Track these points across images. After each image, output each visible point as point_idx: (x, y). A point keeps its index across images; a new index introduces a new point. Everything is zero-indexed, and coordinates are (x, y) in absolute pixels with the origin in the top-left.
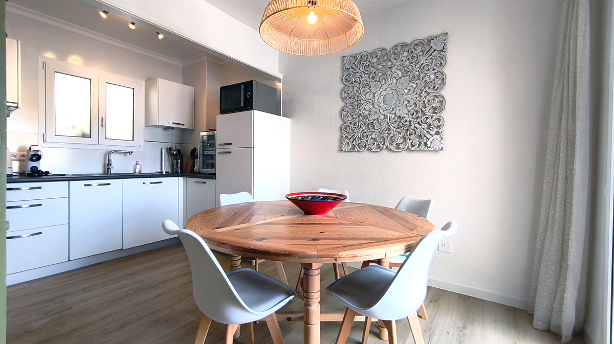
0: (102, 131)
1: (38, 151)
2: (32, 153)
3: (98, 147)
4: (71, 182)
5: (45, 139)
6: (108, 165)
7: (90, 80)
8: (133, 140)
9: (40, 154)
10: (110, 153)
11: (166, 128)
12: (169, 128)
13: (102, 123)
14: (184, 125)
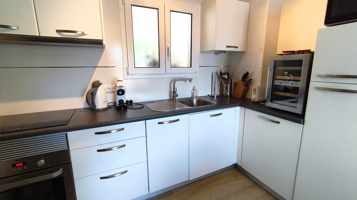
0: (168, 61)
1: (122, 86)
2: (118, 89)
3: (166, 76)
4: (147, 121)
5: (128, 72)
6: (174, 93)
7: (158, 9)
8: (191, 67)
9: (123, 89)
10: (174, 81)
11: (217, 53)
12: (221, 52)
13: (168, 52)
14: (237, 47)
